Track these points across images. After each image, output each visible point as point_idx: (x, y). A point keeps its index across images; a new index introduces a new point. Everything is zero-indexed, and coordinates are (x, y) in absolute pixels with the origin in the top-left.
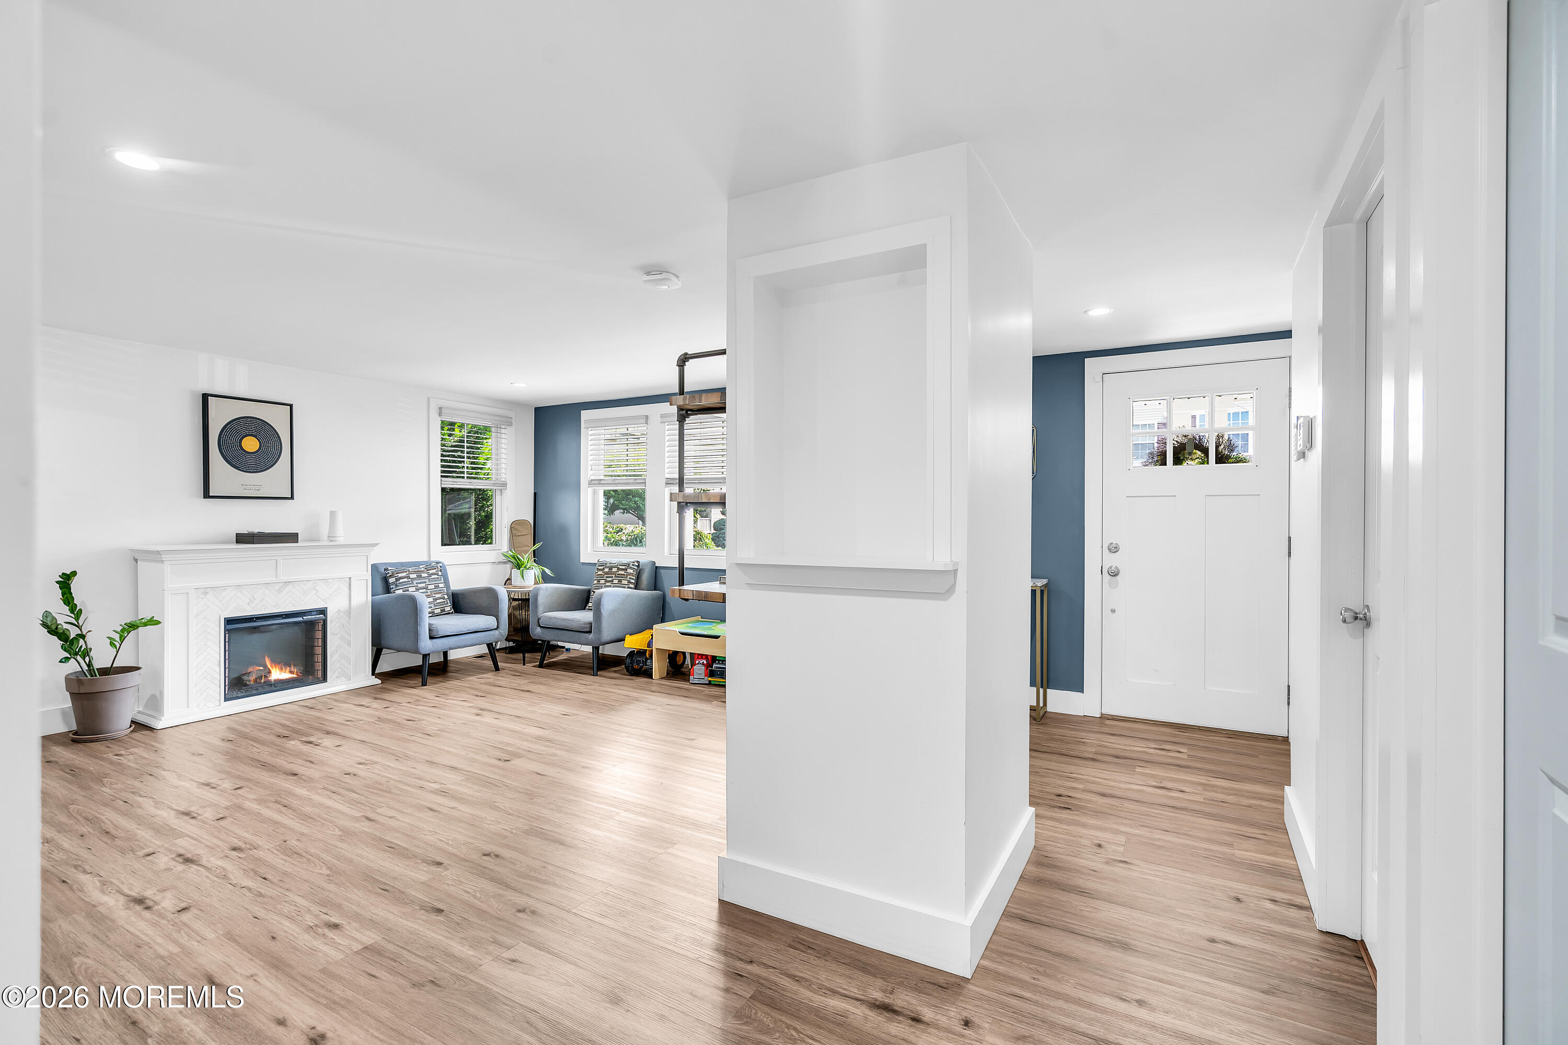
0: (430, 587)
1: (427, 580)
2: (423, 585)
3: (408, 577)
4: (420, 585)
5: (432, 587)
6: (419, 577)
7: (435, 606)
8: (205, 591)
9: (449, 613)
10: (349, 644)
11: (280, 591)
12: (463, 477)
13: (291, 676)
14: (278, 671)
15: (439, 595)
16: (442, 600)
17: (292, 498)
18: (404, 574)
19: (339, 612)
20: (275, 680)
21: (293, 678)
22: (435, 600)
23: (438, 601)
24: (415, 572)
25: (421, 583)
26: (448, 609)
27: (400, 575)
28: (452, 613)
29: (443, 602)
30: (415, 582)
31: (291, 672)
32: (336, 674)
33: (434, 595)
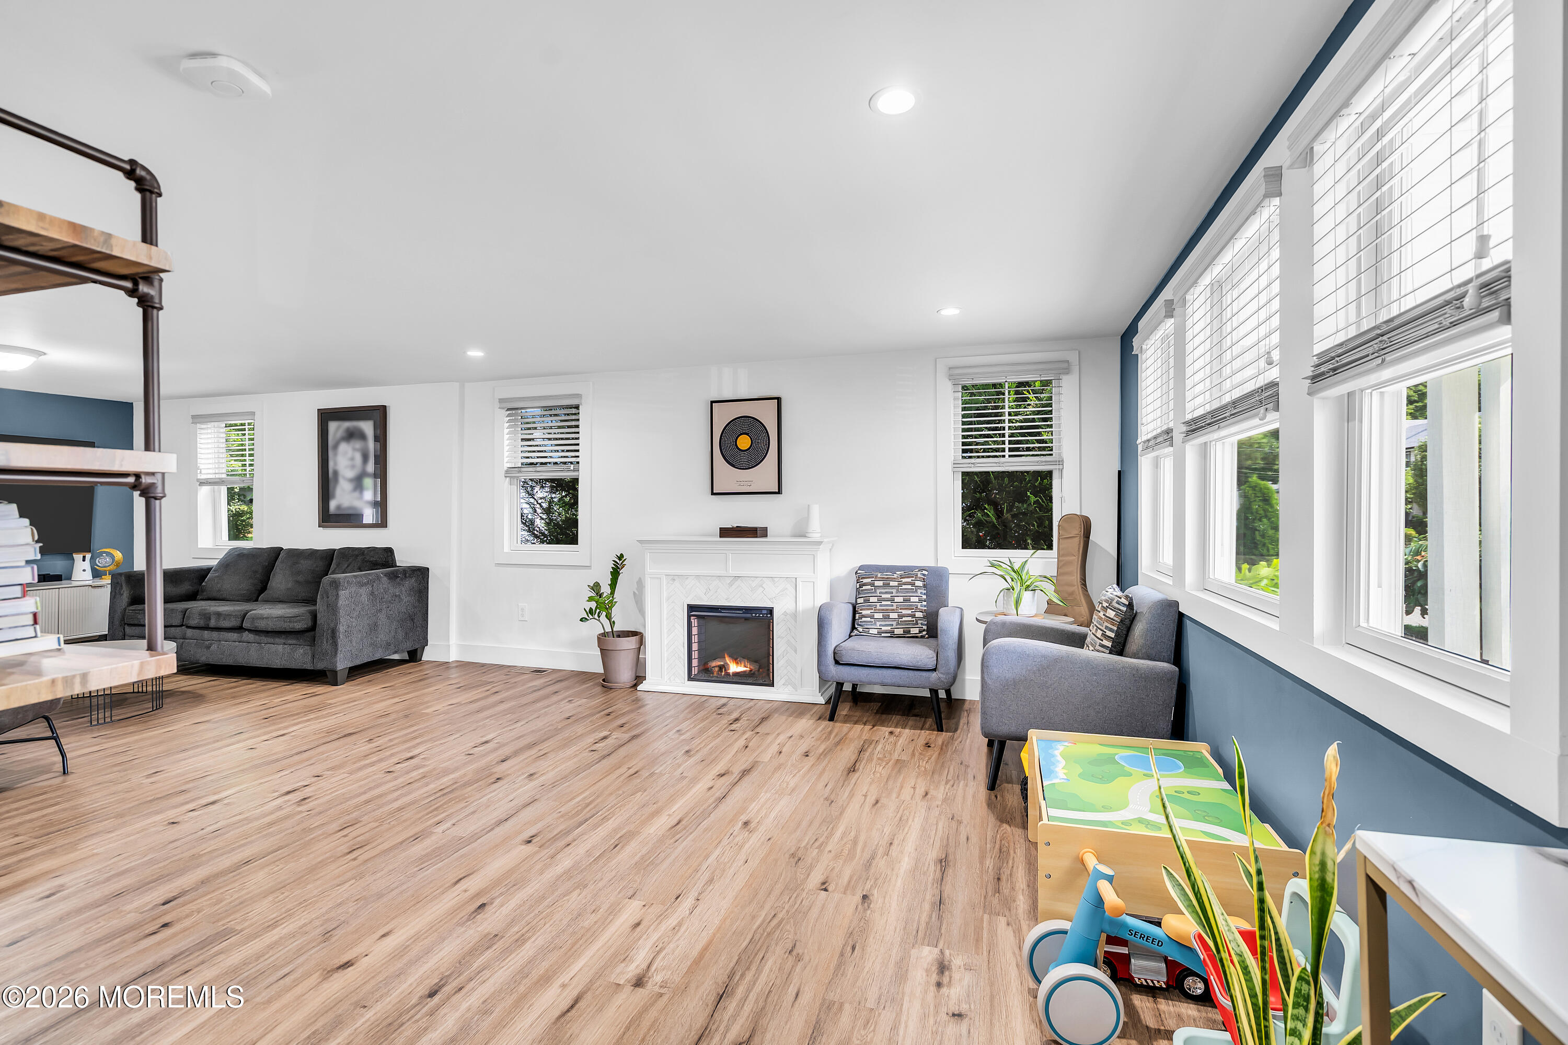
0: (897, 599)
1: (894, 591)
2: (888, 596)
3: (872, 585)
4: (884, 596)
5: (901, 599)
6: (886, 585)
7: (898, 624)
8: (673, 578)
9: (917, 637)
10: (796, 651)
11: (731, 585)
12: (1004, 456)
13: (745, 669)
14: (735, 665)
15: (909, 612)
16: (910, 619)
17: (779, 492)
18: (869, 580)
19: (785, 614)
20: (733, 673)
21: (745, 672)
22: (901, 616)
23: (904, 619)
24: (882, 579)
25: (886, 593)
26: (915, 631)
27: (865, 581)
28: (922, 637)
29: (911, 621)
30: (878, 591)
31: (745, 666)
32: (783, 681)
33: (900, 611)
